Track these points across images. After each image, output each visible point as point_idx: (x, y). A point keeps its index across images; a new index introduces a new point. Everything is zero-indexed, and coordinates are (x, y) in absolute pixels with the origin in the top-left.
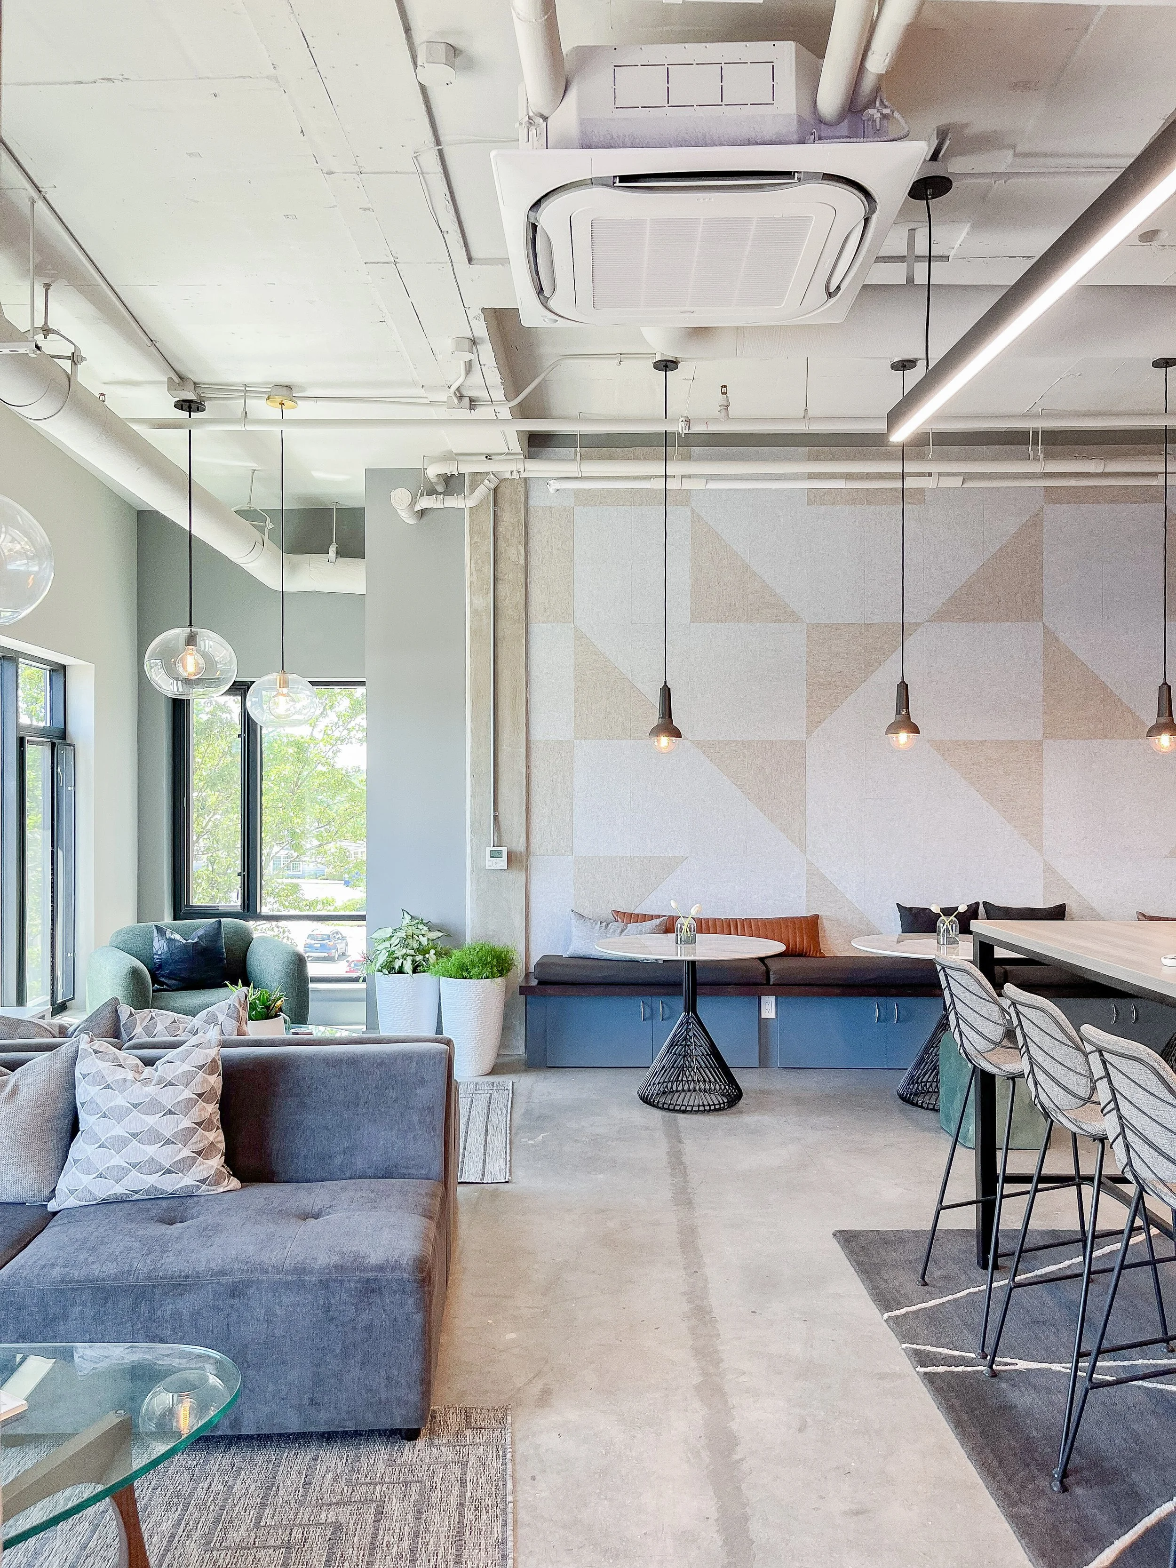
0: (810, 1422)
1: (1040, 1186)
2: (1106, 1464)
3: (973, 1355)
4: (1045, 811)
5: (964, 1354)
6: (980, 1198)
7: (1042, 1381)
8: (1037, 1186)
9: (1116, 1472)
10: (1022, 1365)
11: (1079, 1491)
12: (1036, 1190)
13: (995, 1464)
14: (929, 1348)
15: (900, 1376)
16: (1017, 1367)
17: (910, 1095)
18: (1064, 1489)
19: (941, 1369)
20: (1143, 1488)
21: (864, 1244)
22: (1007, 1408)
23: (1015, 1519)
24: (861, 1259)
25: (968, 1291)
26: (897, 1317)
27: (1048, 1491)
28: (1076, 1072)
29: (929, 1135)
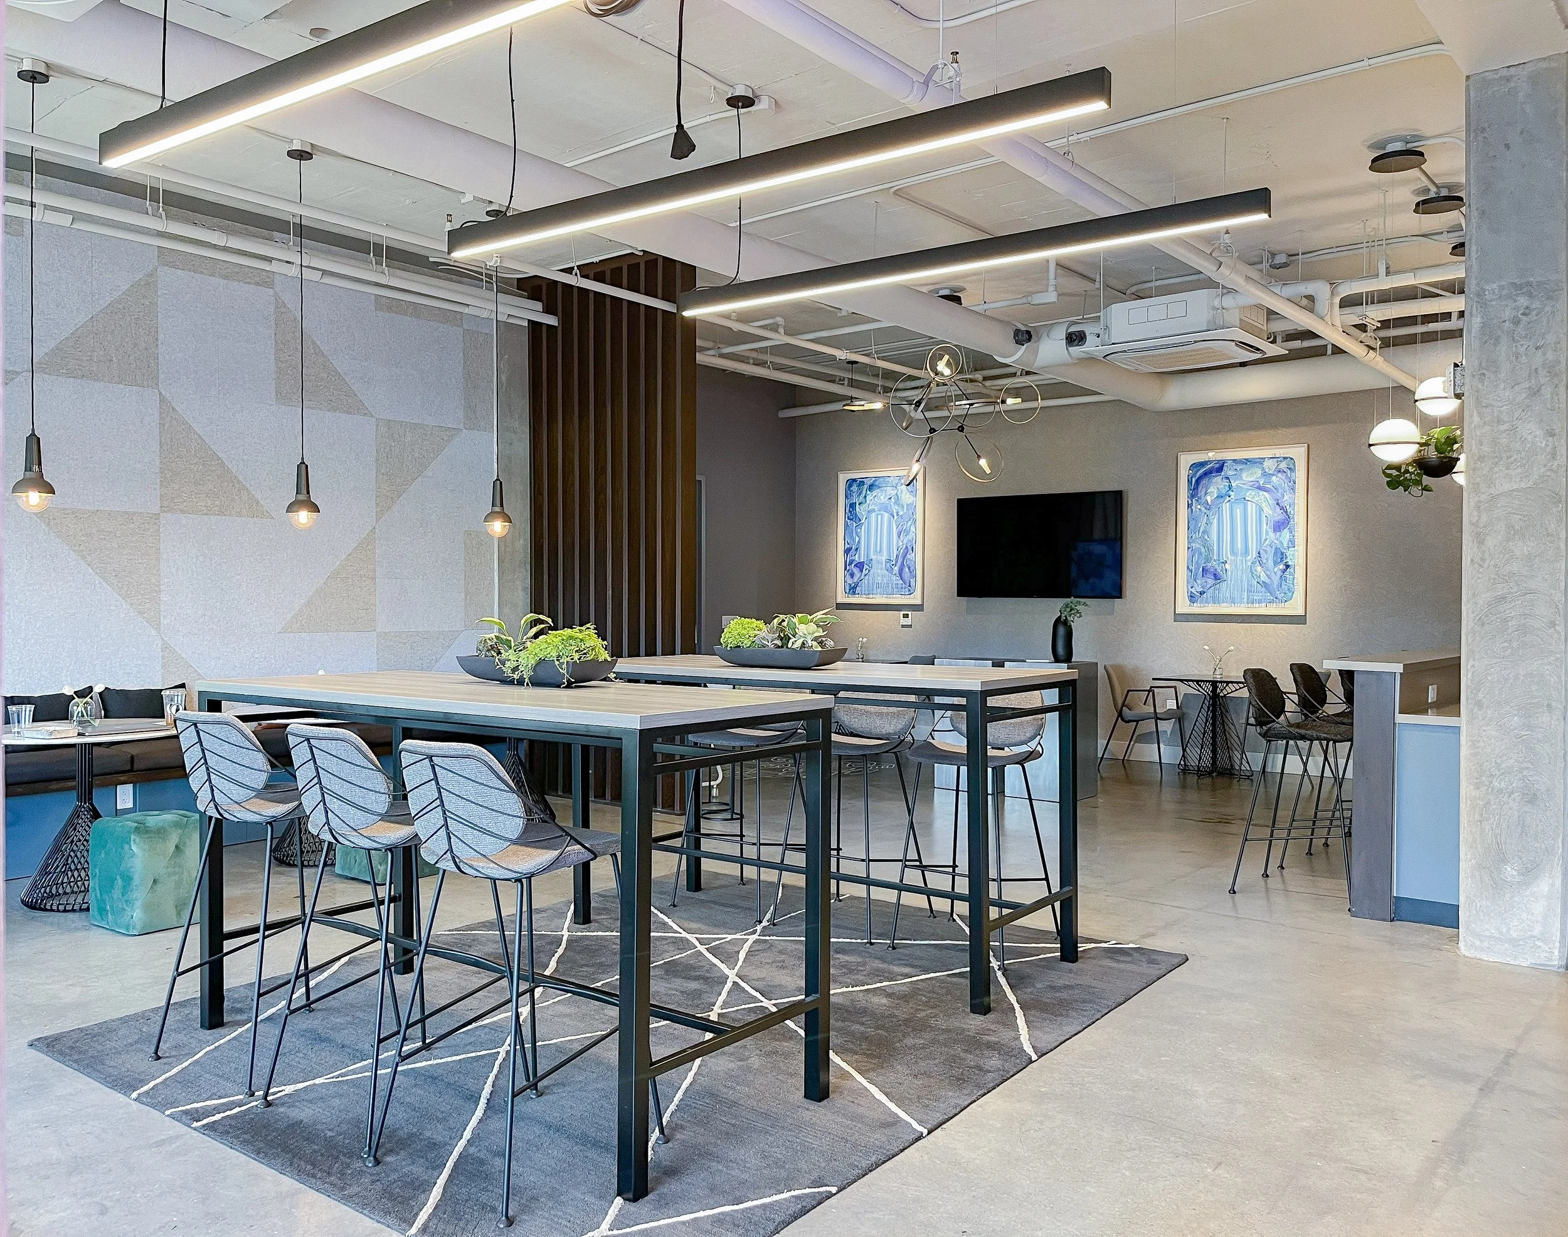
0: (108, 1204)
1: (267, 933)
2: (401, 1133)
3: (241, 1097)
4: (162, 587)
5: (232, 1099)
6: (207, 959)
7: (312, 1095)
8: (264, 934)
9: (411, 1136)
10: (289, 1089)
11: (389, 1159)
12: (264, 937)
13: (309, 1167)
14: (195, 1105)
15: (177, 1137)
16: (286, 1092)
17: (42, 901)
18: (377, 1162)
19: (218, 1117)
20: (439, 1138)
21: (70, 1043)
22: (295, 1126)
23: (347, 1199)
24: (76, 1057)
25: (204, 1051)
26: (147, 1092)
27: (364, 1169)
28: (376, 792)
29: (80, 934)
